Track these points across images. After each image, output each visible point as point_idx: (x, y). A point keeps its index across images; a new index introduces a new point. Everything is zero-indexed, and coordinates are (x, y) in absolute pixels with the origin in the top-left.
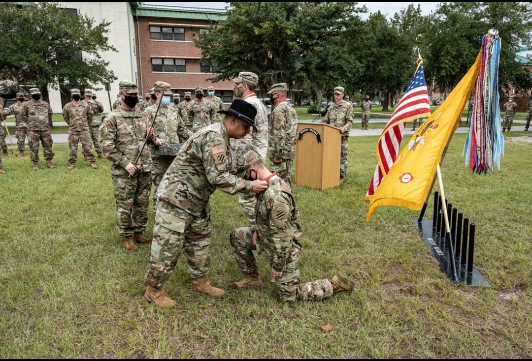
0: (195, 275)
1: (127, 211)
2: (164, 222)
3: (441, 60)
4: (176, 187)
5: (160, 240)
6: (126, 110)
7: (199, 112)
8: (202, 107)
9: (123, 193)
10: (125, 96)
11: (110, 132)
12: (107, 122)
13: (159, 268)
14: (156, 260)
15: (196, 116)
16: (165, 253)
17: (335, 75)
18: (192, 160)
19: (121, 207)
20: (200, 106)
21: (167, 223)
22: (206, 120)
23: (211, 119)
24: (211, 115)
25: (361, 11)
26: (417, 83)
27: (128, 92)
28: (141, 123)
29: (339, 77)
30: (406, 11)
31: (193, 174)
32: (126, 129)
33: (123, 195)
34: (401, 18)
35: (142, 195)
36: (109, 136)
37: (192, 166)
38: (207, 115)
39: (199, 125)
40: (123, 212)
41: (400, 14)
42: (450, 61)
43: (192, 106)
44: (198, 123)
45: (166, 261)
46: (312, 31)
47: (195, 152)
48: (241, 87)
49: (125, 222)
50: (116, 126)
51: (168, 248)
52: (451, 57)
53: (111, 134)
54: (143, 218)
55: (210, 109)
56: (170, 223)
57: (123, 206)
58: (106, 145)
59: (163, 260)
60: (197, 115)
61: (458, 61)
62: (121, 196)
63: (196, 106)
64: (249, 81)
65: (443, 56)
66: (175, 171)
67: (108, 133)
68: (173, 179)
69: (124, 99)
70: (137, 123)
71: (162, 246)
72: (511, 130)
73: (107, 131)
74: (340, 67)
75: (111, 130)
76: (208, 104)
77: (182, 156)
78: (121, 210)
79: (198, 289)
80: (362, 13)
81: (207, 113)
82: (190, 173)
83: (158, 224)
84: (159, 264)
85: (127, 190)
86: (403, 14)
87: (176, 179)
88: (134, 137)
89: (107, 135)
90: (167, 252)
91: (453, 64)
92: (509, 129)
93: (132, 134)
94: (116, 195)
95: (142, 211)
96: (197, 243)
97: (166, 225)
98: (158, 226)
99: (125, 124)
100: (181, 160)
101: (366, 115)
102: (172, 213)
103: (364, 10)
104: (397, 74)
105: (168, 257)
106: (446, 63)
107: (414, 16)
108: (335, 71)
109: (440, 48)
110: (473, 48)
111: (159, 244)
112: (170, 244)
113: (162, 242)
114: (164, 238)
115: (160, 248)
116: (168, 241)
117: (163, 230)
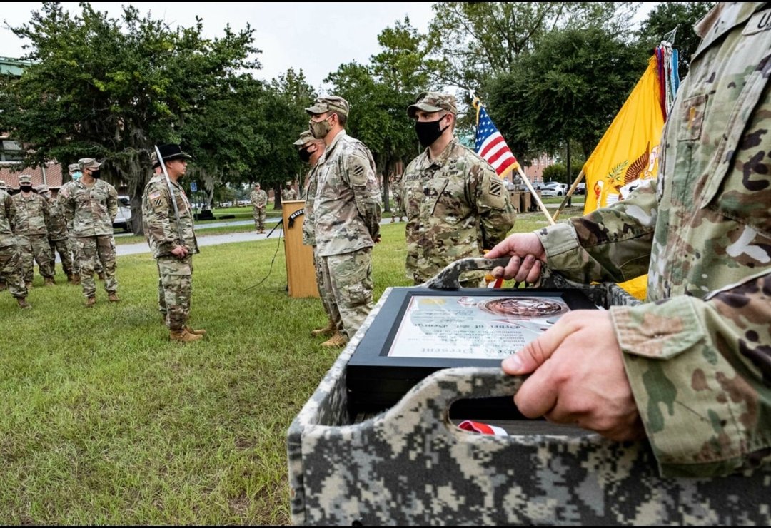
5: (173, 287)
7: (86, 202)
8: (92, 193)
15: (80, 209)
17: (232, 153)
20: (89, 192)
22: (102, 215)
23: (110, 214)
24: (108, 207)
25: (252, 67)
26: (486, 130)
29: (238, 157)
30: (286, 76)
34: (281, 85)
38: (102, 206)
39: (87, 224)
41: (278, 80)
42: (372, 136)
43: (72, 191)
44: (86, 221)
45: (184, 304)
46: (190, 90)
48: (325, 121)
51: (182, 292)
55: (107, 196)
59: (181, 304)
60: (84, 207)
61: (380, 136)
63: (79, 191)
64: (339, 109)
65: (363, 129)
74: (237, 144)
76: (102, 188)
80: (254, 69)
81: (102, 203)
83: (166, 275)
86: (282, 80)
97: (174, 273)
103: (256, 65)
105: (184, 300)
106: (368, 139)
107: (297, 84)
108: (229, 148)
109: (357, 121)
110: (394, 121)
111: (173, 291)
112: (183, 288)
113: (175, 289)
114: (176, 285)
115: (175, 294)
116: (180, 286)
117: (173, 278)
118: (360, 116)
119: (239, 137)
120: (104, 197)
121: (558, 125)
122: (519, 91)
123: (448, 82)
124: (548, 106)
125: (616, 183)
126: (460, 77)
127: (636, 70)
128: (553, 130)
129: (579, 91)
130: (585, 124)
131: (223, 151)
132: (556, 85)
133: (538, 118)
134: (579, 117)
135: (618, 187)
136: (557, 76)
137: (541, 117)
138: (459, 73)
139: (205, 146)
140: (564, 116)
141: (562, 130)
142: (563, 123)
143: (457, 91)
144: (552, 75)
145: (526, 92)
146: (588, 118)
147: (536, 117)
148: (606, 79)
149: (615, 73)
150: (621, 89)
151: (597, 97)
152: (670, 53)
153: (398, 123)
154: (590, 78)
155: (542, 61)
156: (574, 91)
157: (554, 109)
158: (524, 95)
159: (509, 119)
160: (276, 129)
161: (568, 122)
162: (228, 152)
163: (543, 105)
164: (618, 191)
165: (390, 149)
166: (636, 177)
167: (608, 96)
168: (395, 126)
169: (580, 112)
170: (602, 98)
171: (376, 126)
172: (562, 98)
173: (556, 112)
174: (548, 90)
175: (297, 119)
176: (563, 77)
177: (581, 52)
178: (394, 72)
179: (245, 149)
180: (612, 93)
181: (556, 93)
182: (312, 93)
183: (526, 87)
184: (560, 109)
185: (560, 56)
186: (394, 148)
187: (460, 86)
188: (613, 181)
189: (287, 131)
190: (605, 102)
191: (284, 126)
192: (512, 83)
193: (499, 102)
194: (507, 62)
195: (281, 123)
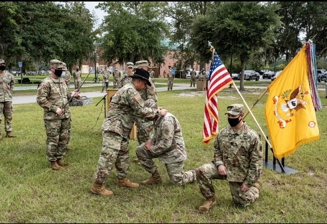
0: (122, 176)
1: (56, 144)
2: (110, 145)
3: (122, 42)
4: (116, 123)
5: (106, 155)
6: (55, 78)
9: (54, 132)
10: (55, 70)
11: (45, 92)
12: (44, 86)
13: (105, 172)
14: (102, 167)
16: (109, 163)
18: (122, 107)
19: (52, 141)
20: (2, 78)
21: (111, 145)
26: (217, 63)
27: (57, 67)
28: (63, 87)
29: (54, 52)
31: (124, 114)
32: (56, 90)
33: (54, 133)
35: (64, 133)
36: (44, 95)
37: (123, 110)
40: (53, 145)
42: (128, 44)
45: (109, 168)
47: (124, 102)
49: (54, 151)
50: (50, 88)
51: (111, 160)
52: (129, 41)
53: (45, 93)
54: (63, 148)
55: (11, 80)
56: (113, 145)
57: (53, 140)
58: (41, 100)
59: (107, 167)
62: (53, 134)
65: (123, 40)
66: (113, 114)
67: (43, 93)
68: (113, 119)
69: (54, 71)
70: (62, 86)
71: (107, 159)
72: (172, 90)
73: (43, 91)
74: (54, 44)
75: (46, 91)
77: (115, 106)
78: (51, 143)
79: (123, 185)
82: (122, 114)
83: (105, 146)
84: (105, 170)
85: (56, 129)
87: (115, 119)
88: (61, 95)
89: (43, 94)
90: (110, 162)
91: (130, 45)
92: (171, 89)
93: (60, 93)
94: (49, 133)
95: (63, 143)
96: (122, 157)
97: (111, 146)
98: (106, 147)
99: (55, 87)
100: (116, 108)
101: (78, 82)
102: (114, 139)
104: (83, 51)
105: (110, 165)
106: (126, 45)
107: (80, 8)
108: (49, 46)
109: (120, 34)
110: (140, 36)
111: (105, 158)
112: (112, 158)
113: (108, 157)
114: (109, 154)
115: (106, 160)
116: (111, 156)
117: (109, 149)
118: (122, 32)
119: (54, 40)
120: (9, 81)
121: (229, 46)
122: (210, 27)
123: (167, 15)
124: (224, 36)
125: (286, 99)
126: (174, 13)
127: (269, 21)
128: (226, 49)
129: (241, 30)
130: (243, 47)
131: (46, 48)
132: (229, 26)
133: (219, 42)
134: (240, 43)
135: (286, 101)
136: (230, 21)
137: (221, 42)
138: (174, 10)
139: (35, 44)
140: (232, 42)
141: (231, 49)
142: (232, 45)
143: (172, 20)
144: (228, 21)
145: (214, 28)
146: (244, 44)
147: (218, 42)
148: (254, 24)
149: (259, 22)
150: (261, 30)
151: (249, 33)
152: (312, 45)
153: (142, 38)
154: (247, 24)
155: (222, 12)
156: (239, 30)
157: (227, 38)
158: (213, 30)
159: (204, 41)
160: (71, 34)
161: (234, 46)
162: (49, 49)
163: (222, 35)
164: (287, 103)
165: (138, 51)
166: (295, 97)
167: (255, 34)
168: (141, 39)
169: (241, 41)
170: (252, 34)
171: (130, 39)
172: (232, 32)
173: (229, 40)
174: (225, 28)
175: (82, 29)
176: (233, 22)
177: (242, 10)
178: (136, 6)
179: (58, 47)
180: (257, 32)
181: (229, 30)
182: (89, 14)
183: (214, 25)
184: (231, 38)
185: (231, 11)
186: (139, 51)
187: (174, 18)
188: (284, 98)
189: (77, 35)
190: (253, 36)
191: (75, 33)
192: (206, 22)
193: (199, 32)
194: (199, 7)
195: (74, 31)
